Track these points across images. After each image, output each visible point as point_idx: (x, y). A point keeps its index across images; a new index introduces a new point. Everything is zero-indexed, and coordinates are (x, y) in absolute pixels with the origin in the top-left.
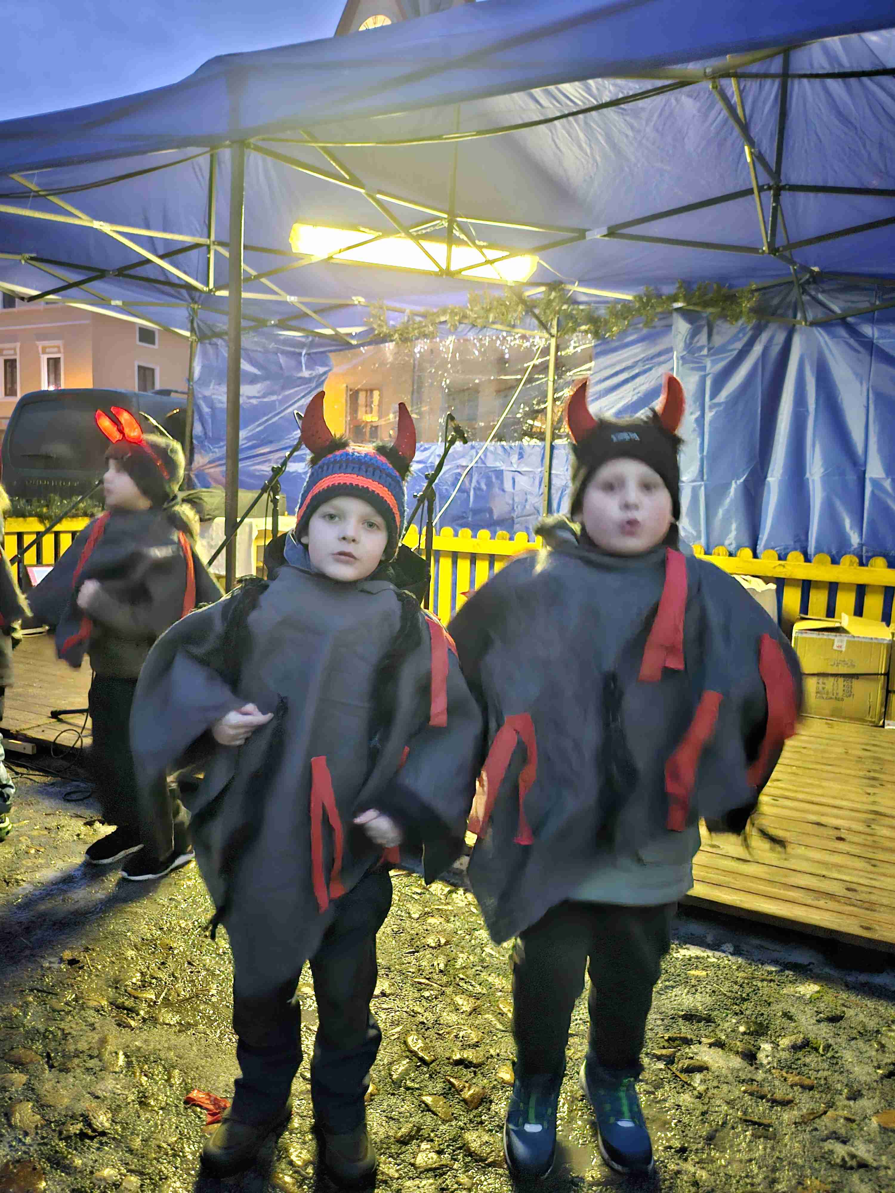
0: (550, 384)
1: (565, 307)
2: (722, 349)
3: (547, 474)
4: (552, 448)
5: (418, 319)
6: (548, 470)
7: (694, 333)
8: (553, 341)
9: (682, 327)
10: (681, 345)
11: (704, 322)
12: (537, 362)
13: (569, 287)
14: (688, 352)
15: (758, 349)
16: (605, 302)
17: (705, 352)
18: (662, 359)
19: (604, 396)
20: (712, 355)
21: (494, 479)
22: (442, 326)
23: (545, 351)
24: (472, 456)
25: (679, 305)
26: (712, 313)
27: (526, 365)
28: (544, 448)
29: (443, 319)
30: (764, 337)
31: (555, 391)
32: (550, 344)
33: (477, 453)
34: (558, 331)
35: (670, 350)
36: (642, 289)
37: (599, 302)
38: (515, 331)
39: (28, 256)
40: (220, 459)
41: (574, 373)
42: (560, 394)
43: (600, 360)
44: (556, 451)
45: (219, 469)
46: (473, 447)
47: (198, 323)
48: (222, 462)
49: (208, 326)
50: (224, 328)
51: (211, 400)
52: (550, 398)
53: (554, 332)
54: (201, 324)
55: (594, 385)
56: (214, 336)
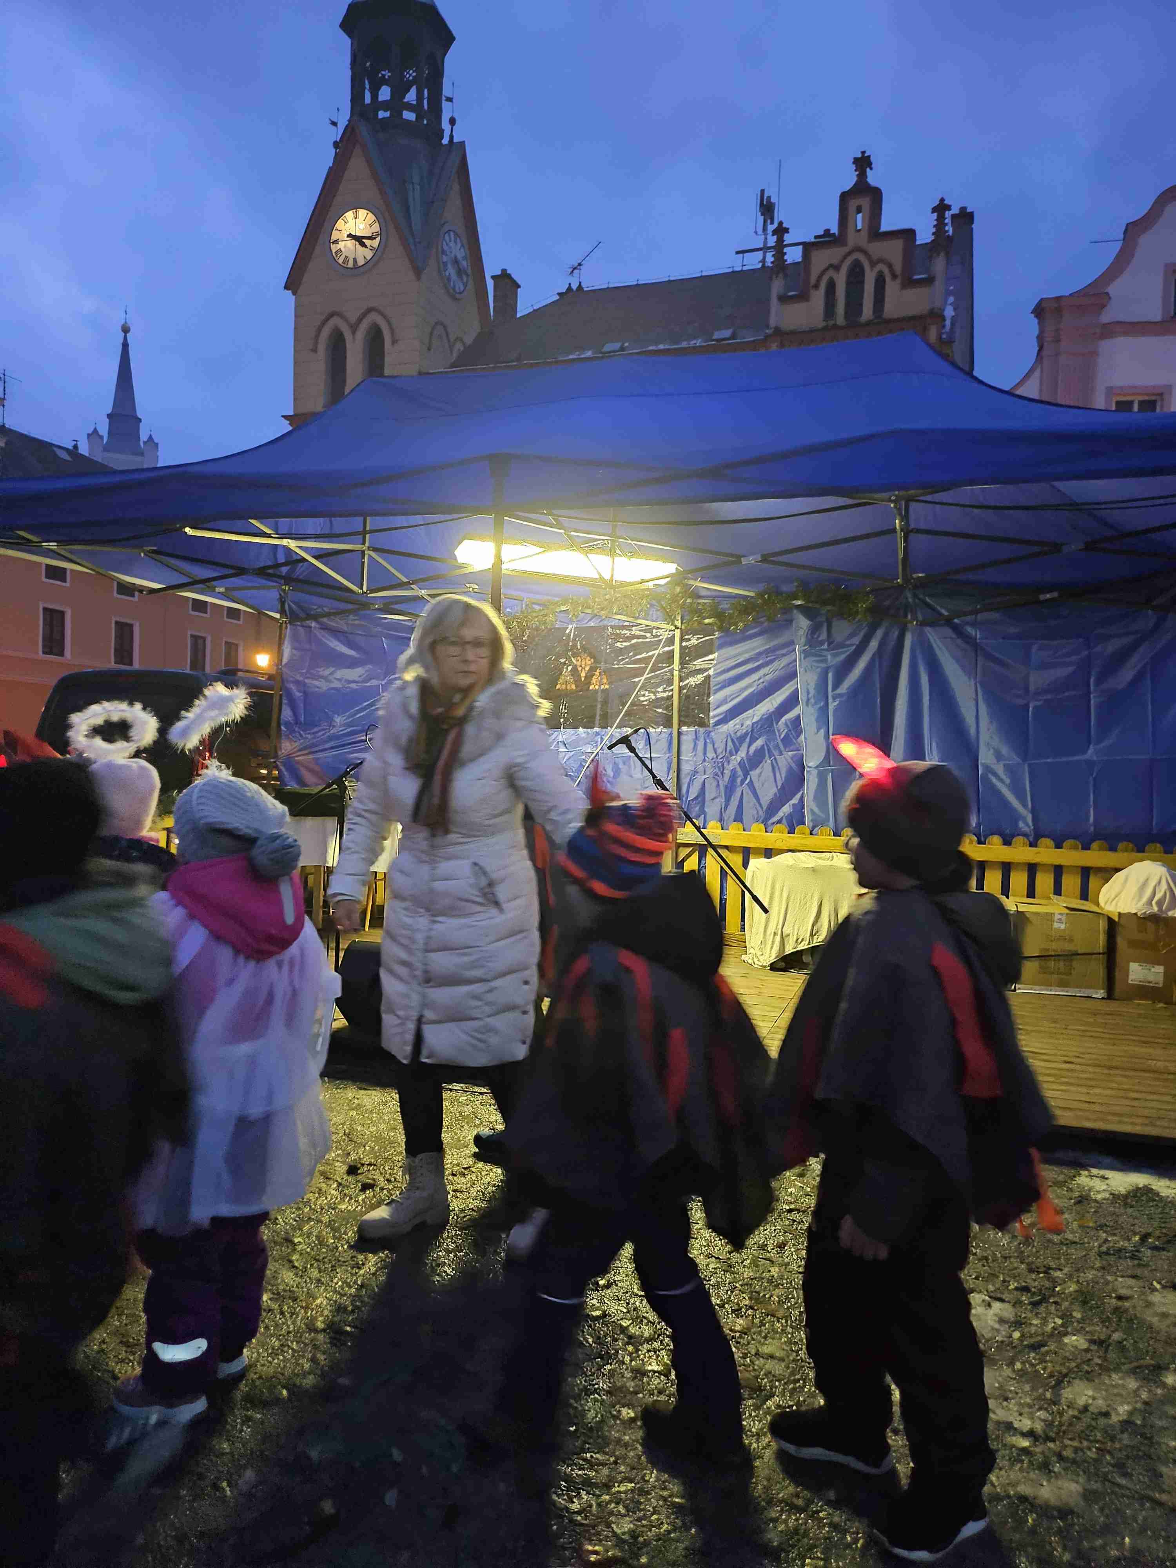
0: (676, 673)
1: (689, 601)
2: (841, 645)
3: (675, 760)
4: (679, 734)
5: (537, 607)
6: (676, 755)
7: (814, 630)
8: (677, 633)
9: (803, 623)
10: (803, 640)
11: (823, 619)
12: (660, 650)
13: (691, 582)
14: (810, 646)
15: (874, 644)
16: (729, 596)
17: (825, 646)
18: (784, 651)
19: (729, 685)
20: (833, 649)
21: (621, 766)
22: (562, 615)
23: (671, 641)
24: (596, 742)
25: (799, 602)
26: (828, 611)
27: (650, 654)
28: (671, 734)
29: (563, 608)
30: (879, 633)
31: (681, 679)
32: (674, 635)
33: (602, 739)
34: (682, 623)
35: (792, 643)
36: (762, 587)
37: (724, 597)
38: (639, 621)
39: (148, 548)
40: (313, 745)
41: (698, 663)
42: (685, 683)
43: (723, 651)
44: (683, 738)
45: (311, 757)
46: (597, 734)
47: (289, 605)
48: (316, 749)
49: (300, 607)
50: (319, 610)
51: (305, 684)
52: (675, 687)
53: (678, 624)
54: (293, 605)
55: (718, 674)
56: (307, 619)
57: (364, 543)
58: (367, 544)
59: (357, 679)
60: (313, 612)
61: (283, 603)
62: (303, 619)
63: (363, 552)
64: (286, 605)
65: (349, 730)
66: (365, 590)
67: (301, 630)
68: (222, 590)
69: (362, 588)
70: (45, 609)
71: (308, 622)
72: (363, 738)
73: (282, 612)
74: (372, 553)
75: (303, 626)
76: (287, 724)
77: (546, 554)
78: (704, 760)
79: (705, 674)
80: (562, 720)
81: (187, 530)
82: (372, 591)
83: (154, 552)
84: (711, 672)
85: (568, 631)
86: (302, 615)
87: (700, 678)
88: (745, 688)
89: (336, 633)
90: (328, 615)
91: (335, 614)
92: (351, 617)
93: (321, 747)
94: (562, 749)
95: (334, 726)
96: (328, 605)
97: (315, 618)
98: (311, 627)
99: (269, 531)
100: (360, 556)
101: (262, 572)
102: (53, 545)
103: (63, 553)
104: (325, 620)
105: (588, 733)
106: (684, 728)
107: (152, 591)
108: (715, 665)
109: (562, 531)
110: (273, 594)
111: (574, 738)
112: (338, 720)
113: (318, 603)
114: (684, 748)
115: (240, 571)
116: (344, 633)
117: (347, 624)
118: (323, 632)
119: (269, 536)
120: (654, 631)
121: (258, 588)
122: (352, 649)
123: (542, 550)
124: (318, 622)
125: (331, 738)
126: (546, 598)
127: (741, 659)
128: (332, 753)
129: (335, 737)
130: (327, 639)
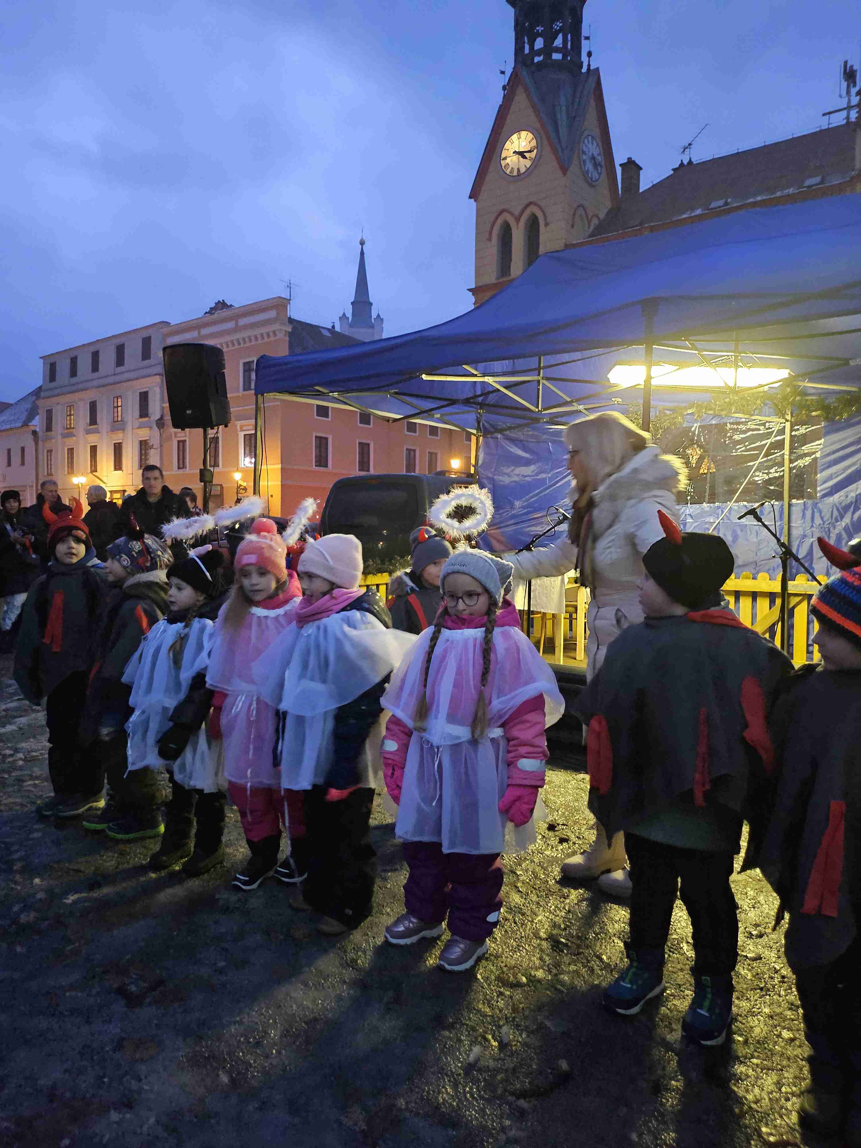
0: (786, 457)
1: (798, 398)
3: (786, 527)
4: (790, 505)
5: (668, 412)
6: (787, 523)
8: (788, 425)
12: (773, 439)
13: (800, 383)
16: (834, 392)
19: (835, 464)
21: (739, 532)
22: (689, 417)
23: (782, 432)
24: (718, 514)
27: (764, 442)
28: (782, 505)
29: (690, 411)
31: (791, 461)
32: (785, 426)
33: (723, 512)
34: (792, 416)
37: (830, 393)
38: (753, 418)
39: (393, 391)
40: (500, 522)
41: (806, 449)
42: (795, 464)
43: (828, 437)
44: (793, 509)
45: (498, 531)
46: (718, 507)
47: (483, 424)
48: (502, 525)
49: (491, 425)
50: (505, 426)
51: (493, 479)
52: (786, 468)
53: (788, 417)
54: (485, 424)
55: (823, 457)
56: (495, 432)
57: (539, 375)
58: (541, 375)
59: (531, 474)
60: (499, 427)
61: (479, 423)
62: (492, 433)
63: (539, 382)
64: (481, 424)
65: (526, 511)
66: (540, 409)
67: (491, 440)
68: (438, 416)
69: (538, 407)
70: (316, 437)
71: (496, 434)
72: (535, 516)
73: (478, 429)
74: (546, 383)
75: (492, 438)
77: (681, 371)
78: (812, 526)
79: (813, 456)
80: (689, 498)
81: (424, 377)
82: (545, 409)
83: (396, 393)
84: (818, 455)
85: (693, 429)
86: (492, 430)
87: (807, 460)
88: (849, 467)
89: (515, 441)
90: (510, 428)
91: (514, 428)
92: (526, 429)
93: (506, 524)
94: (690, 520)
95: (514, 508)
96: (510, 422)
97: (501, 431)
98: (497, 438)
99: (475, 372)
100: (537, 384)
101: (467, 402)
102: (336, 394)
103: (341, 399)
104: (508, 432)
105: (711, 507)
106: (794, 501)
107: (395, 420)
108: (822, 449)
109: (697, 352)
110: (472, 417)
111: (699, 511)
112: (517, 504)
113: (502, 421)
114: (794, 517)
115: (453, 402)
116: (521, 441)
117: (523, 434)
118: (506, 442)
119: (476, 376)
120: (767, 424)
121: (463, 413)
122: (526, 451)
123: (678, 367)
124: (503, 435)
125: (512, 517)
126: (676, 404)
127: (846, 442)
128: (514, 528)
129: (514, 517)
130: (509, 446)
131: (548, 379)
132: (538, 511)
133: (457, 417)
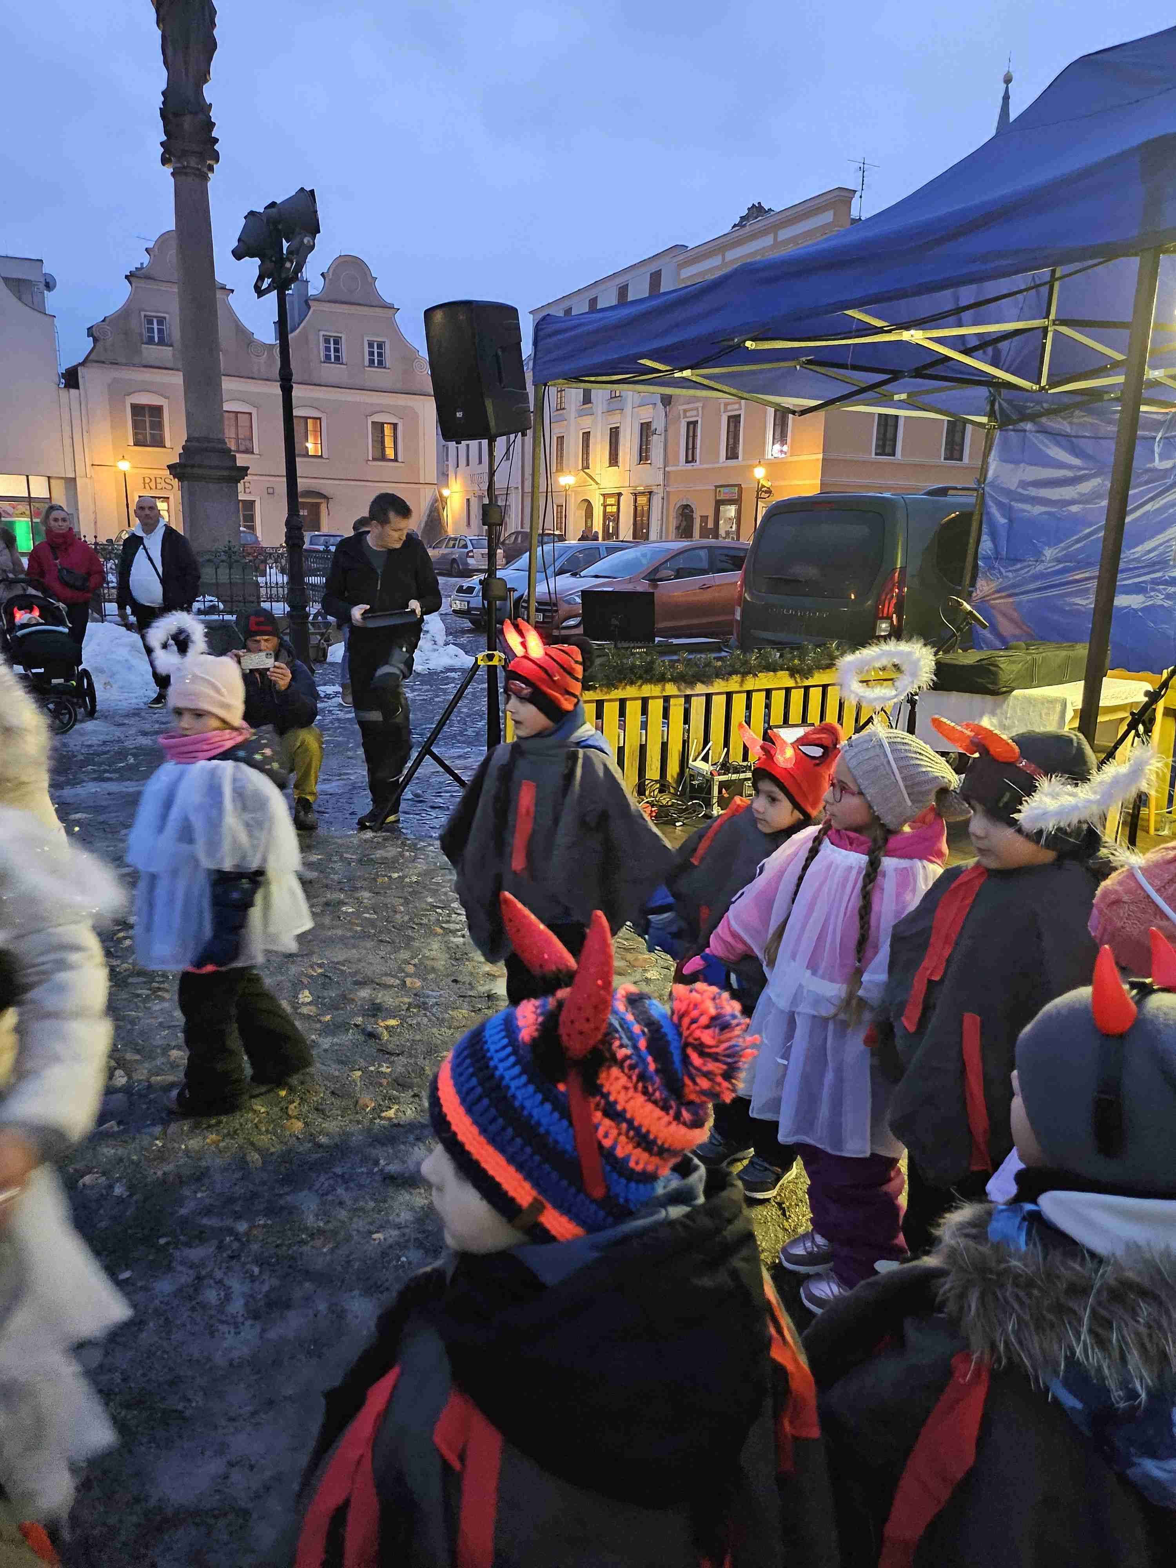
39: (804, 359)
40: (1014, 586)
45: (1011, 600)
47: (1000, 404)
48: (1017, 591)
49: (1014, 407)
50: (1038, 408)
51: (1011, 508)
54: (1005, 405)
56: (1021, 420)
57: (1048, 316)
58: (1052, 316)
60: (1029, 411)
61: (992, 404)
62: (1015, 423)
63: (1045, 330)
64: (997, 407)
65: (1061, 566)
66: (1044, 382)
68: (904, 396)
69: (1039, 383)
71: (1022, 425)
72: (1077, 577)
73: (991, 414)
74: (1059, 329)
75: (1014, 430)
76: (986, 558)
81: (748, 344)
82: (1055, 385)
83: (810, 362)
86: (1015, 418)
89: (1058, 437)
90: (1049, 412)
92: (1077, 413)
93: (1023, 589)
95: (1042, 561)
97: (1032, 418)
98: (1025, 431)
99: (878, 323)
101: (920, 373)
102: (687, 373)
103: (703, 381)
104: (1044, 420)
112: (1049, 553)
116: (1066, 436)
117: (1070, 423)
118: (1041, 436)
122: (1077, 456)
124: (1035, 423)
125: (1036, 577)
128: (1036, 595)
129: (1042, 576)
130: (1047, 446)
131: (1064, 322)
132: (1080, 569)
133: (943, 395)
